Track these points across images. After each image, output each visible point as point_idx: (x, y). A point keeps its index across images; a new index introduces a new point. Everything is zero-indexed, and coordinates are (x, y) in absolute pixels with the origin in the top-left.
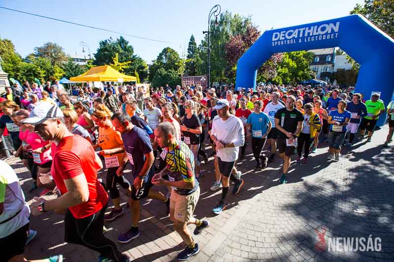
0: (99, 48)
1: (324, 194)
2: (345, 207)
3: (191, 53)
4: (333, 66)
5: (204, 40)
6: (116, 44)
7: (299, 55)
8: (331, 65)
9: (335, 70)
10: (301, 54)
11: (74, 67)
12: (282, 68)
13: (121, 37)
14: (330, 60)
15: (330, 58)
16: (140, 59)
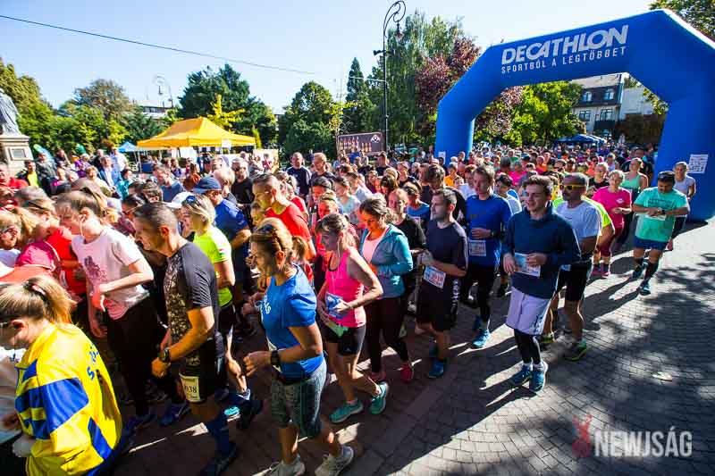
0: (188, 87)
1: (596, 345)
2: (637, 369)
3: (354, 91)
4: (618, 108)
5: (377, 66)
6: (217, 78)
7: (554, 90)
8: (614, 107)
9: (622, 117)
10: (558, 88)
11: (145, 122)
12: (521, 115)
13: (227, 66)
14: (611, 98)
15: (612, 94)
16: (262, 104)
